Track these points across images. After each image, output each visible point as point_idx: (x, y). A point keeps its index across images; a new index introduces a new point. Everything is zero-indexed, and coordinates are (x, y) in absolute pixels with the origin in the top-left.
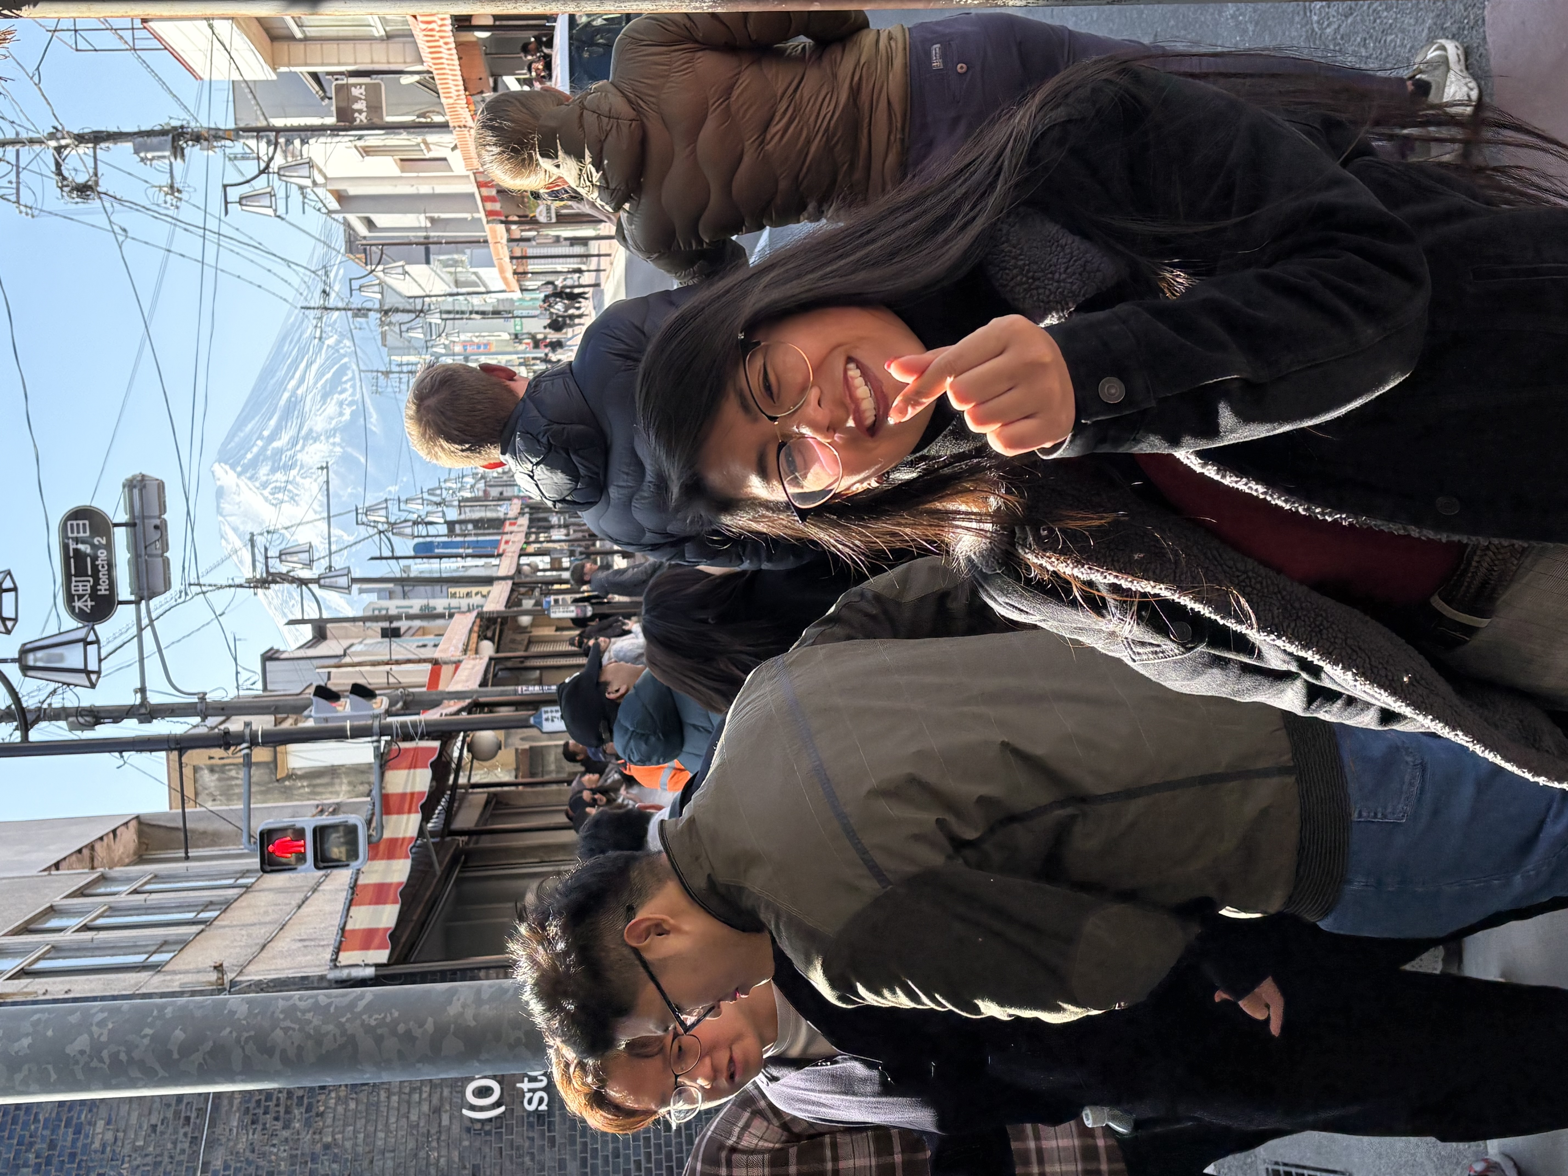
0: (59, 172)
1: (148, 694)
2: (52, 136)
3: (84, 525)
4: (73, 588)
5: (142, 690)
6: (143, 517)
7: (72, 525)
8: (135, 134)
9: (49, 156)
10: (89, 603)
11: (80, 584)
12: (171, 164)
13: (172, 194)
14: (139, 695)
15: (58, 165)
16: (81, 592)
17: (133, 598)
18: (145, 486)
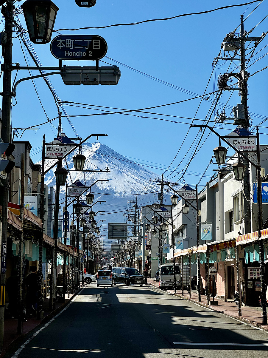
0: (231, 75)
1: (16, 70)
2: (246, 73)
3: (98, 47)
4: (68, 40)
5: (18, 67)
6: (100, 73)
7: (98, 42)
8: (246, 105)
9: (237, 71)
10: (61, 46)
11: (70, 43)
12: (233, 119)
13: (221, 118)
14: (15, 65)
15: (233, 75)
16: (66, 43)
17: (62, 66)
18: (115, 75)
